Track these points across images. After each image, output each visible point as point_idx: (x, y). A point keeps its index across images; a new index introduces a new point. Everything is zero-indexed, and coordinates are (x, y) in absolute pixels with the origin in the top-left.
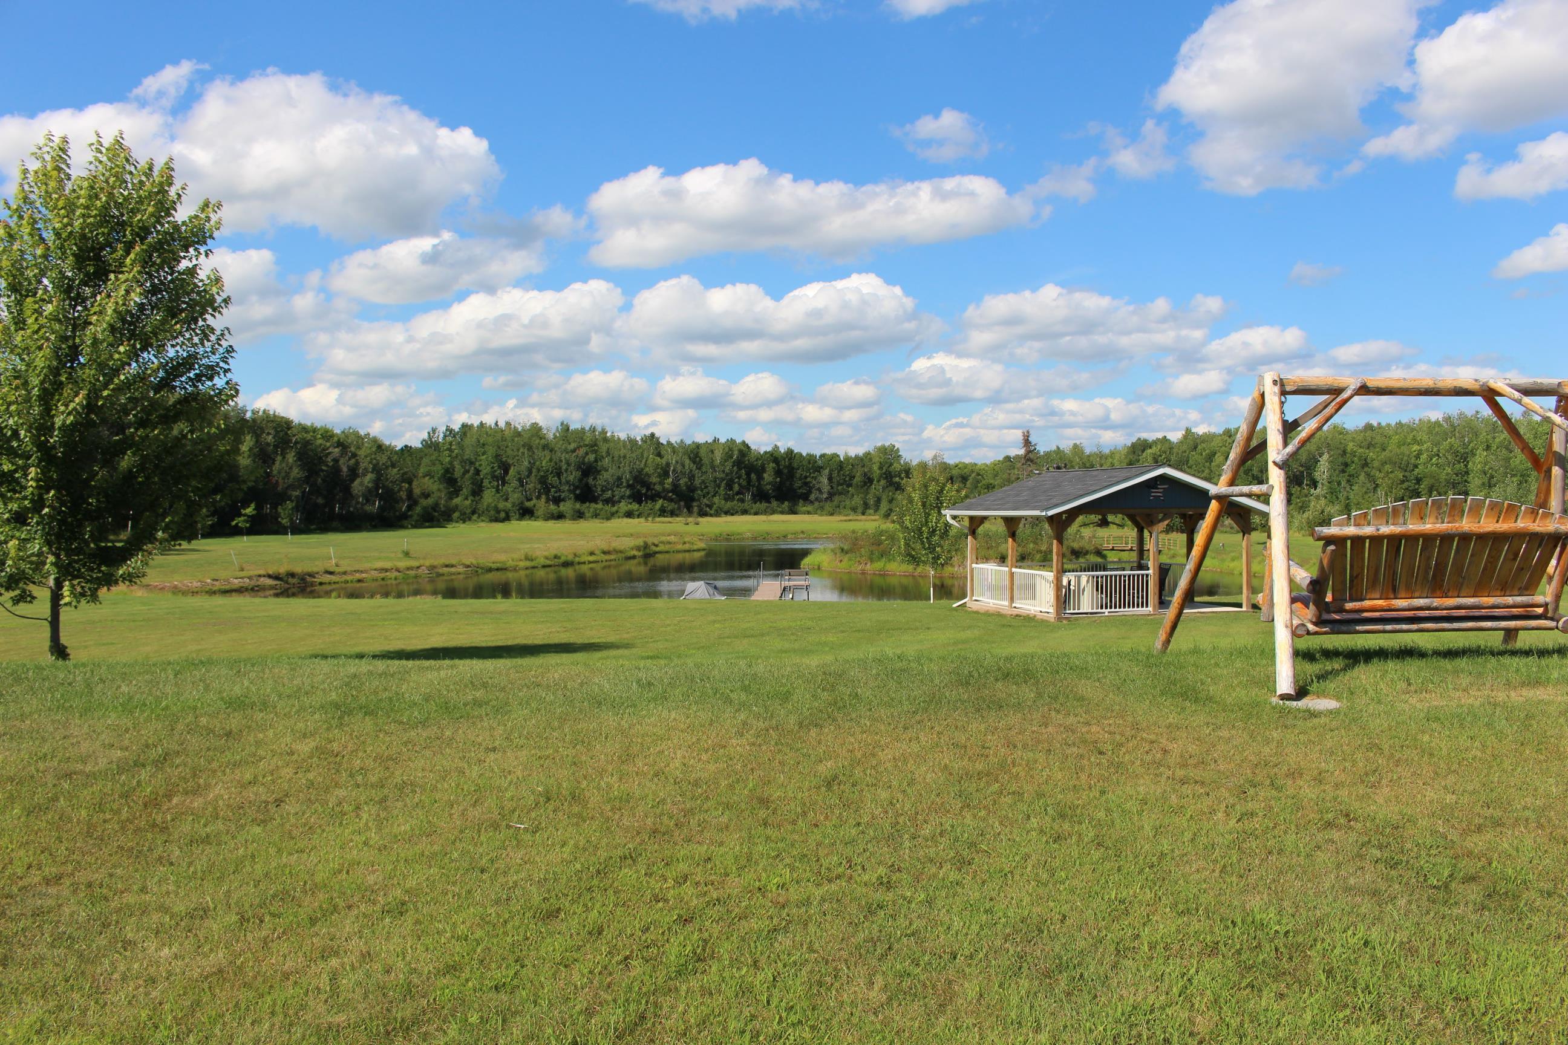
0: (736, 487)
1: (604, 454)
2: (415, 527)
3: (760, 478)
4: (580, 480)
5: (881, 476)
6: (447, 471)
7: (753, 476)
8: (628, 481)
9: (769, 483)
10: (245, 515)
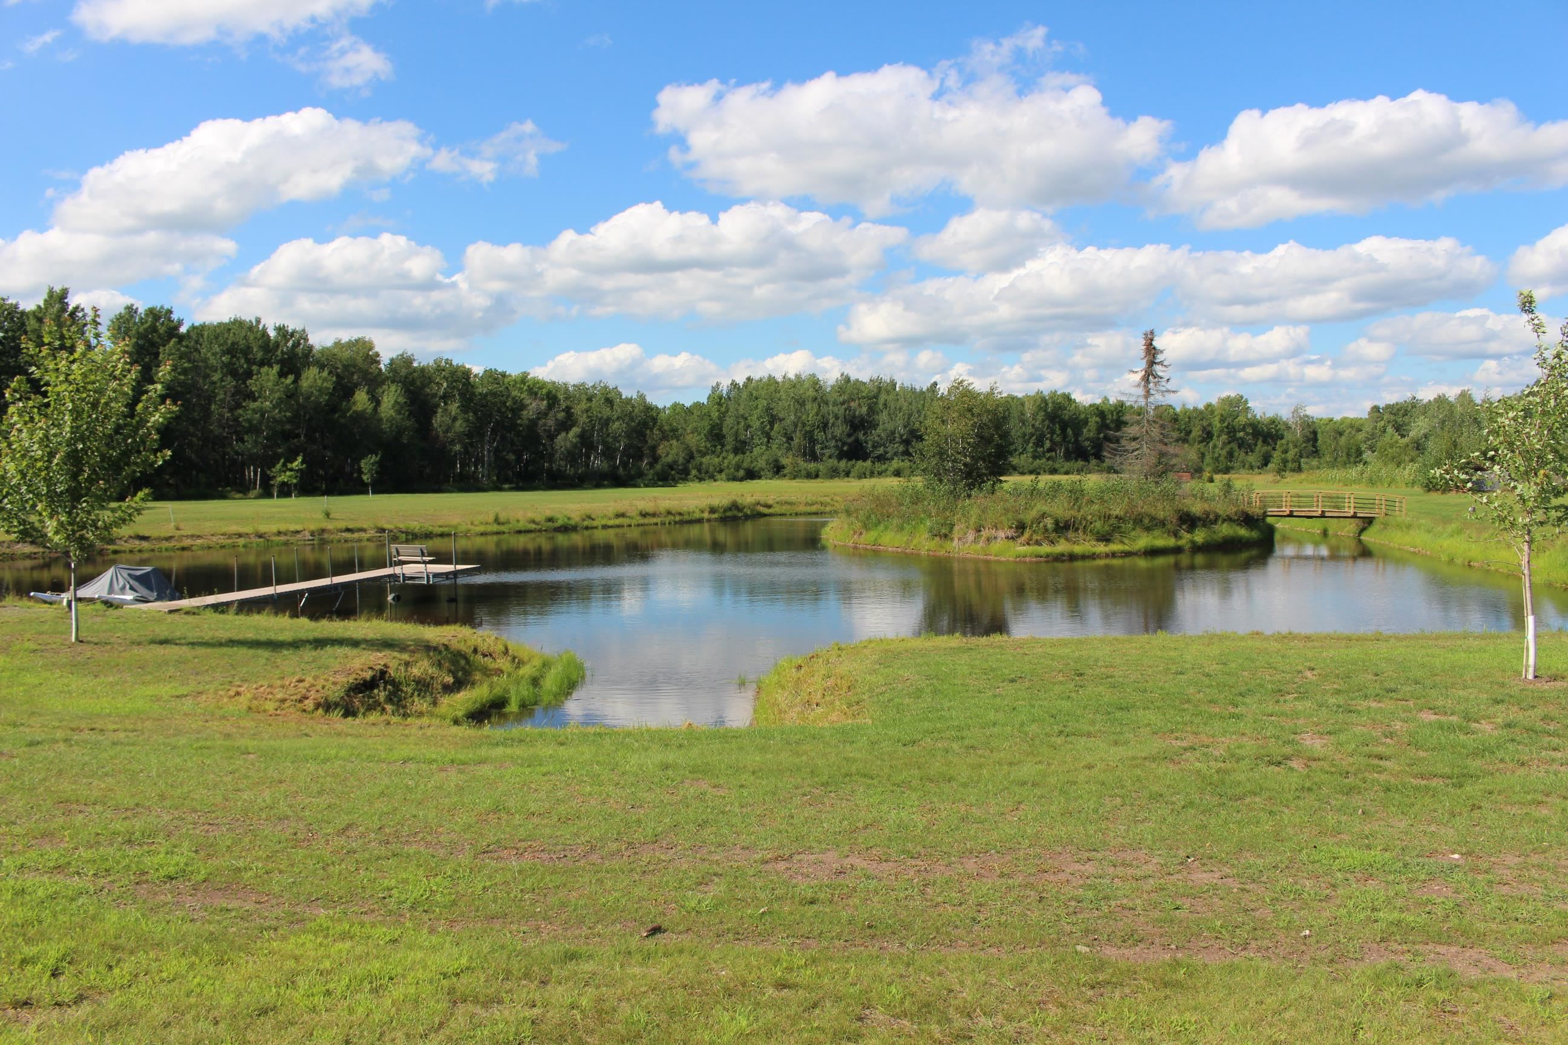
0: (1048, 444)
3: (1077, 433)
4: (849, 435)
5: (1222, 431)
7: (1069, 431)
8: (901, 436)
9: (1088, 439)
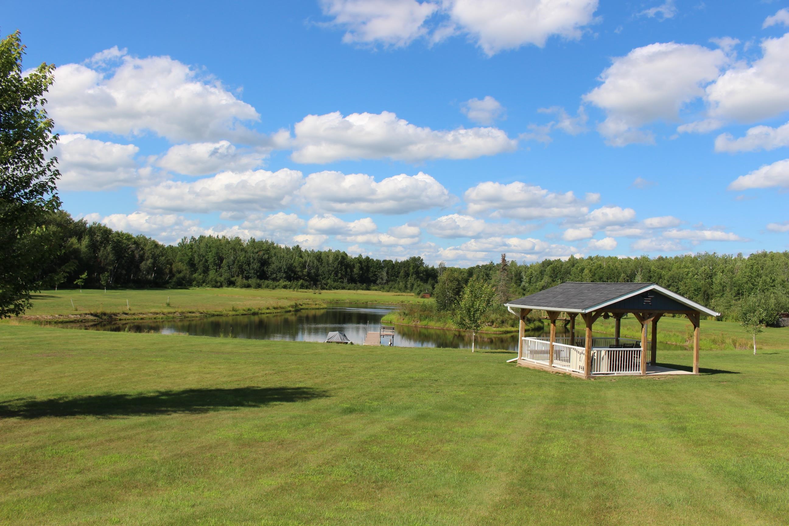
0: (340, 275)
1: (273, 255)
2: (172, 288)
3: (352, 271)
4: (260, 268)
5: (413, 273)
6: (191, 259)
7: (348, 270)
8: (285, 270)
9: (356, 274)
10: (81, 278)
